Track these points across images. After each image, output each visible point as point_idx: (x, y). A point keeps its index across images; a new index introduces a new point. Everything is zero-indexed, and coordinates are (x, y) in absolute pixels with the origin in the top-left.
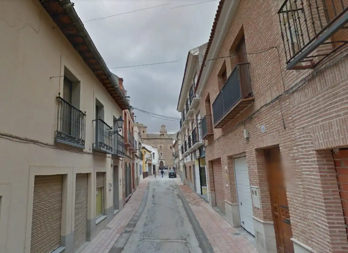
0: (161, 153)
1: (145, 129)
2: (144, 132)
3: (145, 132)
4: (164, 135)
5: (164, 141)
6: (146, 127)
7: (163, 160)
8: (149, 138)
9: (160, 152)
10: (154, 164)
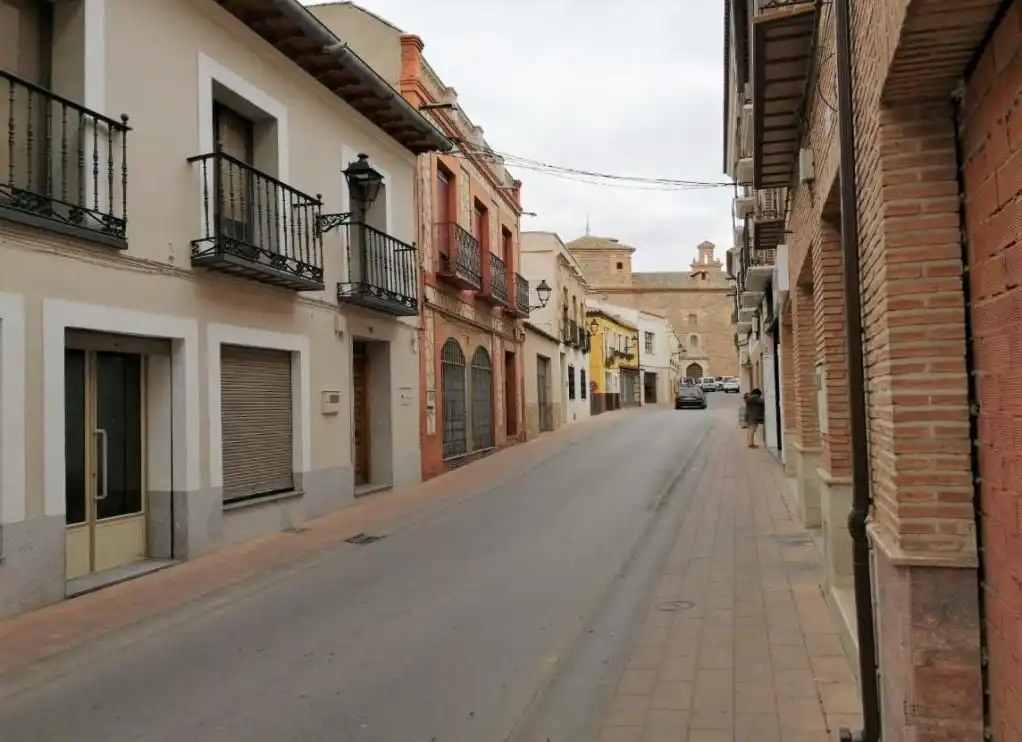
0: (694, 338)
1: (626, 255)
2: (620, 266)
3: (624, 266)
4: (707, 276)
5: (705, 297)
6: (632, 250)
7: (704, 359)
8: (640, 286)
9: (692, 334)
10: (648, 370)
